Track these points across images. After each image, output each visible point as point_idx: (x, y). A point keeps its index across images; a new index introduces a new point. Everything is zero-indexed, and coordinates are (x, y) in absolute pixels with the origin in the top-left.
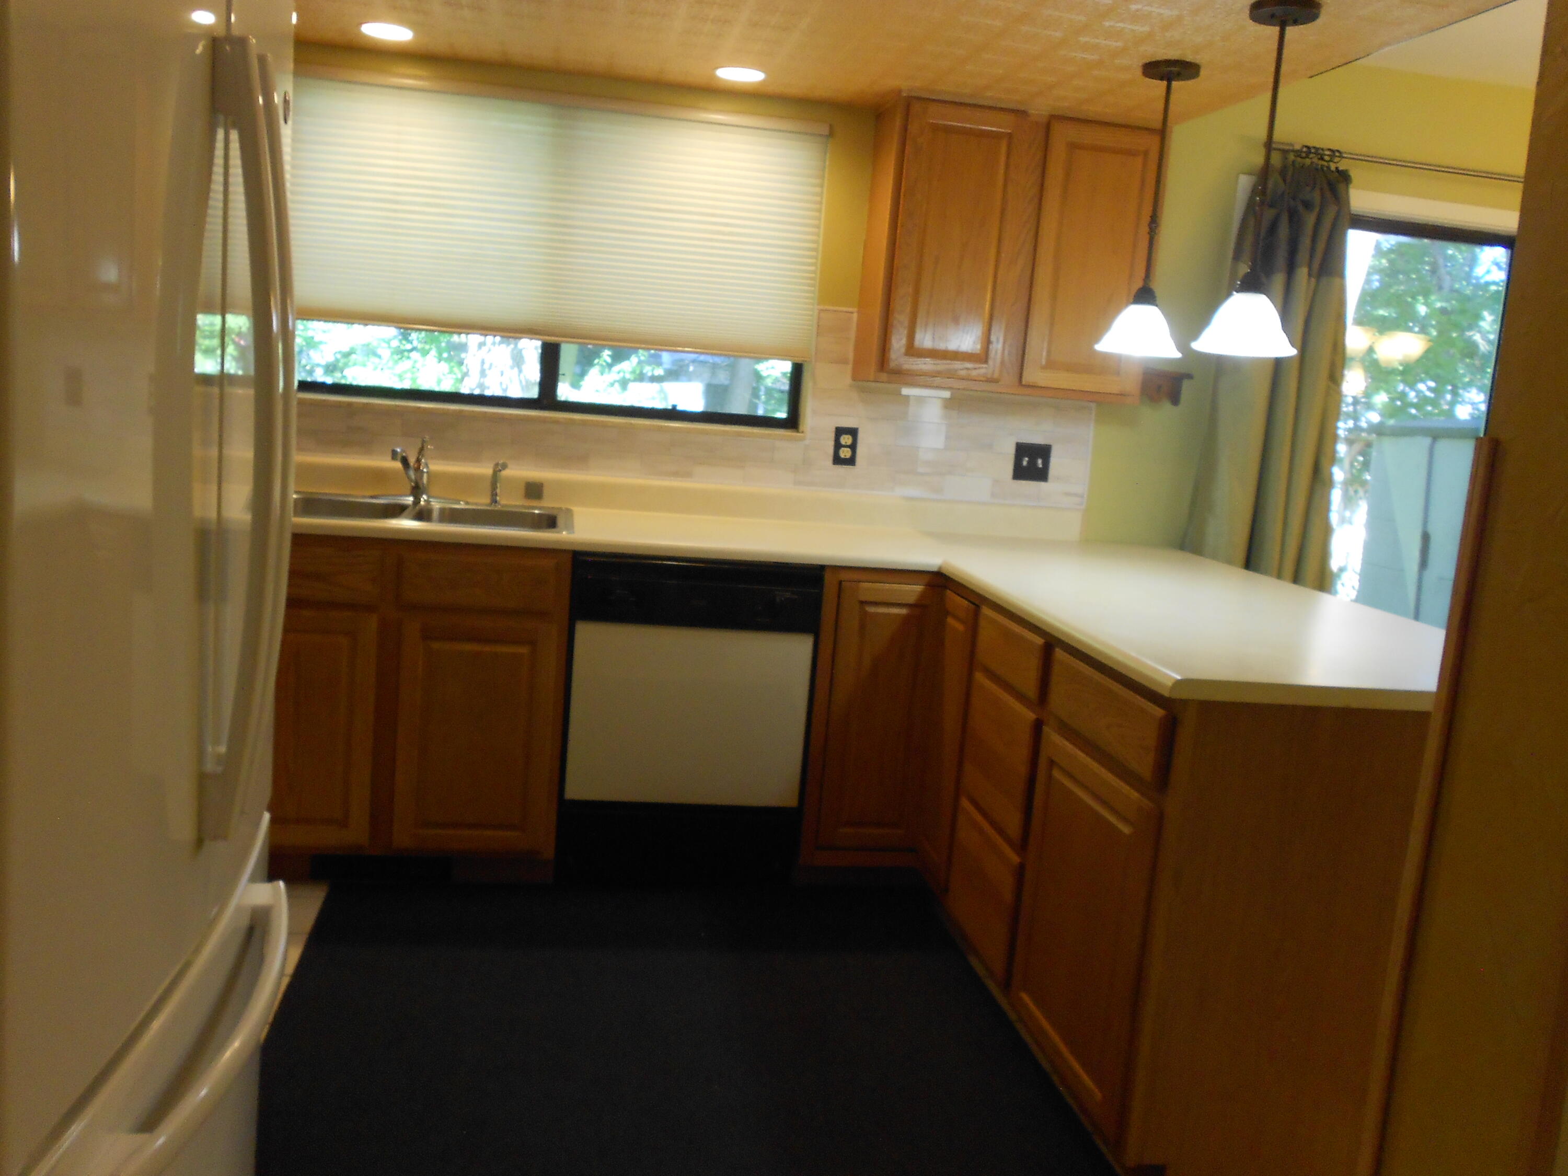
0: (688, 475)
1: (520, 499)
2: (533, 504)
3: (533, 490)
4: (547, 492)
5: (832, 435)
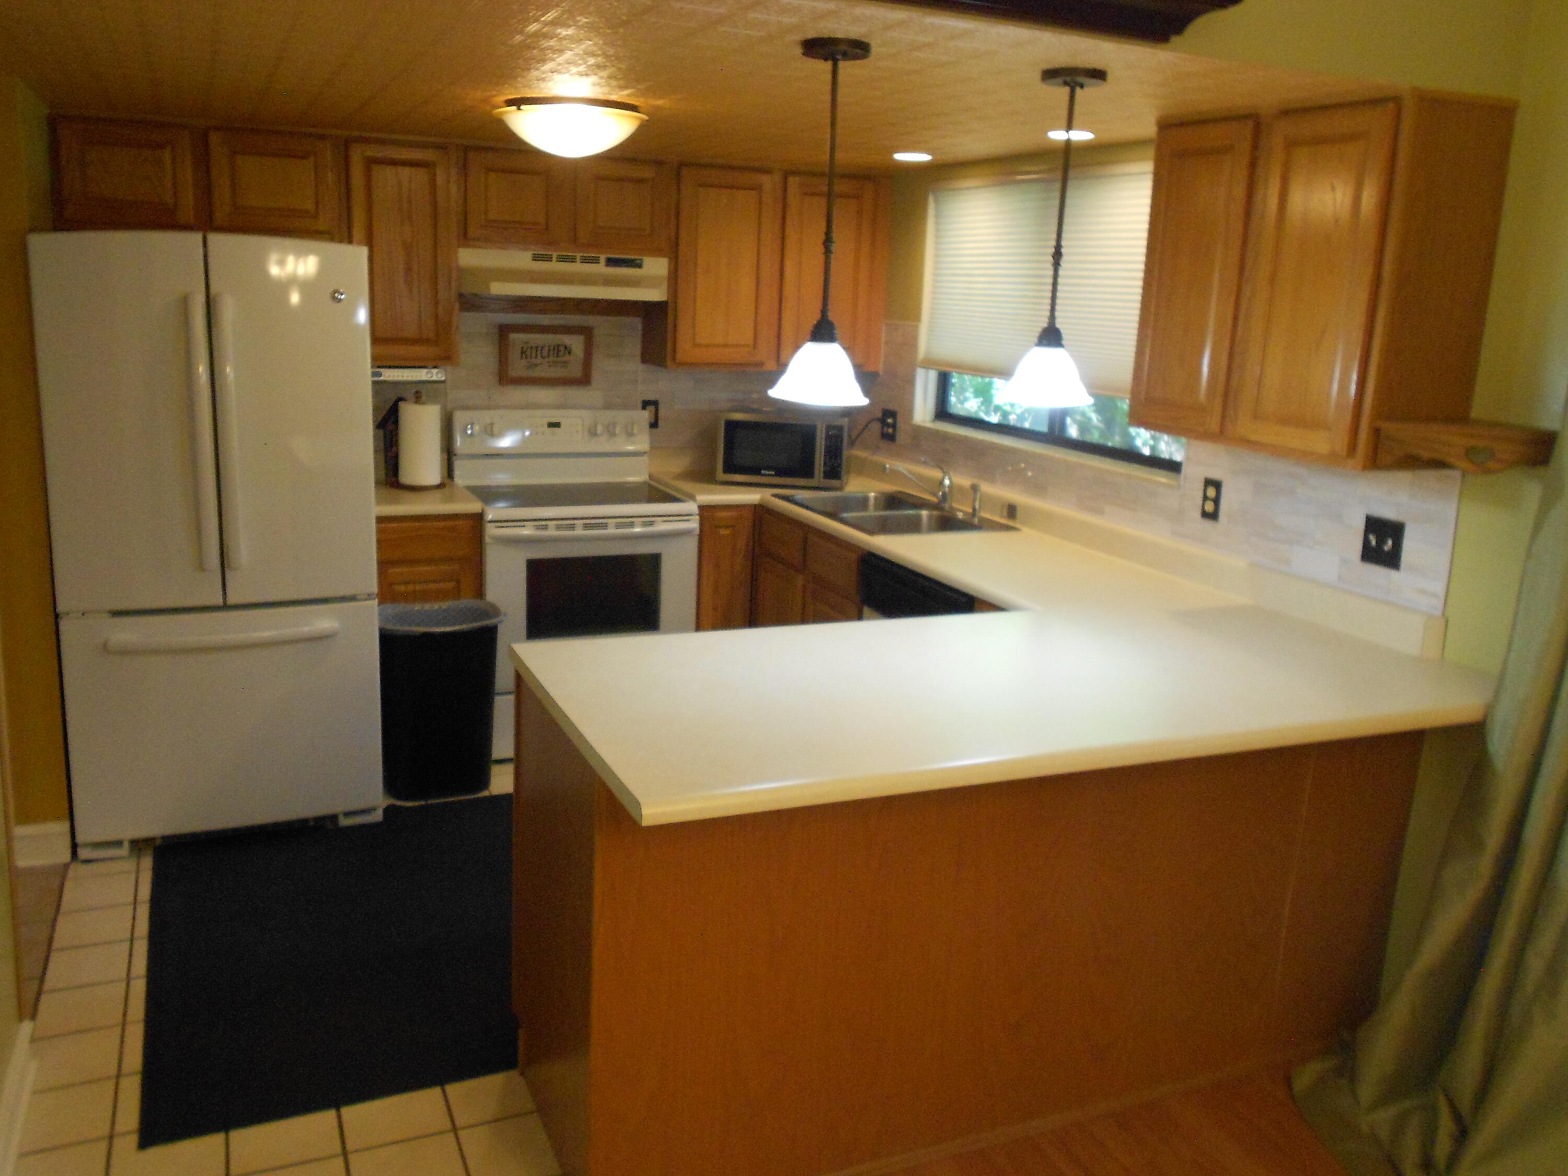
0: (1099, 512)
1: (1002, 517)
2: (1011, 523)
3: (1011, 511)
4: (1019, 514)
5: (1201, 486)
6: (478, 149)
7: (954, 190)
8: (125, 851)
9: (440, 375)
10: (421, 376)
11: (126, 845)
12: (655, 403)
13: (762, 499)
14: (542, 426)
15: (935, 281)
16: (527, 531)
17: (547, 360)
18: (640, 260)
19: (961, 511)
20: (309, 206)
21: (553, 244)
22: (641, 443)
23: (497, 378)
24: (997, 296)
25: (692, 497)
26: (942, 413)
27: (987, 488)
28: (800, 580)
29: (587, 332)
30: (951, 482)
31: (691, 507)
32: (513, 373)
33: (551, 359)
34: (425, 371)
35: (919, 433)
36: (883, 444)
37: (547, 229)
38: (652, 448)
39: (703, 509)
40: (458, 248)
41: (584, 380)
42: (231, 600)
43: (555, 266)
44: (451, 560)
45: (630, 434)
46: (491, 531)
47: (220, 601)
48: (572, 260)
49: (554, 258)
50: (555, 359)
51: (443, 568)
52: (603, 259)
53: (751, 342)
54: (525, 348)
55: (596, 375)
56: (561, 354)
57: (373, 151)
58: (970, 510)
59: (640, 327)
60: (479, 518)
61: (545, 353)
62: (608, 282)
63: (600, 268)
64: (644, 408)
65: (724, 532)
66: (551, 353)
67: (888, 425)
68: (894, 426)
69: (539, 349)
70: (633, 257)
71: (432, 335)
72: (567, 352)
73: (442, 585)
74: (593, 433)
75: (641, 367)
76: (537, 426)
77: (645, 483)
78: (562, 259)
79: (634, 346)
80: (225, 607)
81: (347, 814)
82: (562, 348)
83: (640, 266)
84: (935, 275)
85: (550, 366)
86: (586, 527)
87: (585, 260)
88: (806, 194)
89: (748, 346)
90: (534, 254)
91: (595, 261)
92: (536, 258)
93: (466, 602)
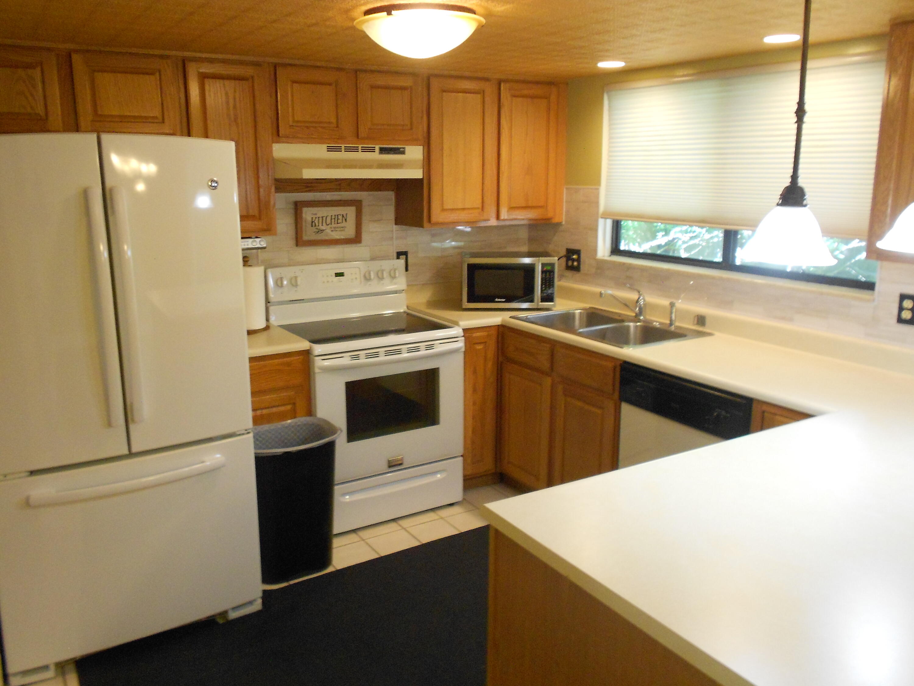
1: (694, 325)
2: (701, 329)
3: (701, 320)
4: (708, 321)
5: (897, 299)
6: (285, 65)
7: (629, 89)
8: (51, 673)
9: (262, 243)
10: (248, 245)
11: (52, 668)
12: (405, 253)
13: (502, 321)
14: (332, 276)
15: (610, 156)
16: (346, 361)
17: (330, 226)
18: (404, 148)
19: (657, 322)
20: (156, 112)
21: (341, 138)
22: (401, 283)
23: (295, 242)
24: (676, 164)
25: (456, 324)
26: (616, 250)
27: (680, 304)
28: (548, 381)
29: (358, 204)
30: (644, 301)
31: (456, 331)
32: (305, 238)
33: (333, 225)
34: (250, 240)
35: (601, 265)
36: (569, 273)
37: (337, 127)
38: (408, 286)
39: (465, 330)
40: (273, 143)
41: (357, 239)
42: (134, 450)
43: (343, 155)
44: (286, 388)
45: (393, 278)
46: (319, 363)
47: (126, 452)
48: (356, 150)
49: (343, 150)
50: (336, 225)
51: (284, 394)
52: (377, 148)
53: (480, 206)
54: (314, 219)
55: (365, 236)
56: (339, 221)
57: (206, 69)
58: (668, 322)
59: (393, 197)
60: (307, 353)
61: (329, 221)
62: (382, 166)
63: (376, 156)
64: (398, 258)
65: (479, 347)
66: (333, 220)
67: (573, 260)
68: (578, 260)
69: (324, 218)
70: (399, 146)
71: (256, 213)
72: (344, 220)
73: (282, 409)
74: (367, 278)
75: (395, 227)
76: (327, 276)
77: (405, 312)
78: (348, 150)
79: (390, 212)
80: (131, 455)
81: (235, 609)
82: (340, 217)
83: (403, 153)
84: (610, 151)
85: (332, 231)
86: (387, 353)
87: (365, 150)
88: (515, 96)
89: (478, 208)
90: (328, 147)
91: (372, 150)
92: (330, 149)
93: (302, 420)
